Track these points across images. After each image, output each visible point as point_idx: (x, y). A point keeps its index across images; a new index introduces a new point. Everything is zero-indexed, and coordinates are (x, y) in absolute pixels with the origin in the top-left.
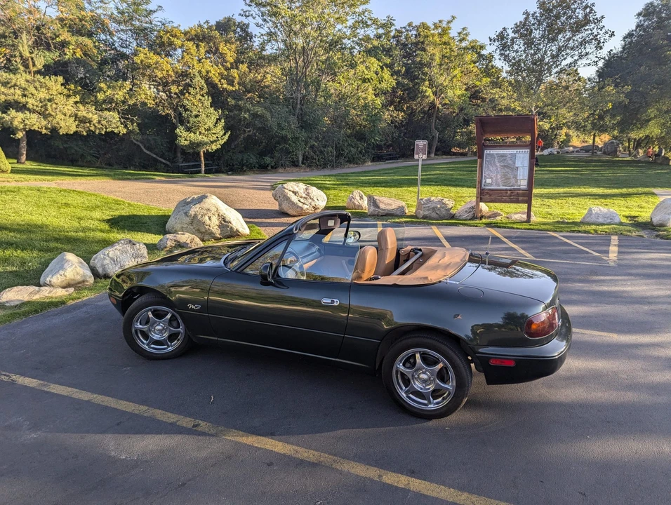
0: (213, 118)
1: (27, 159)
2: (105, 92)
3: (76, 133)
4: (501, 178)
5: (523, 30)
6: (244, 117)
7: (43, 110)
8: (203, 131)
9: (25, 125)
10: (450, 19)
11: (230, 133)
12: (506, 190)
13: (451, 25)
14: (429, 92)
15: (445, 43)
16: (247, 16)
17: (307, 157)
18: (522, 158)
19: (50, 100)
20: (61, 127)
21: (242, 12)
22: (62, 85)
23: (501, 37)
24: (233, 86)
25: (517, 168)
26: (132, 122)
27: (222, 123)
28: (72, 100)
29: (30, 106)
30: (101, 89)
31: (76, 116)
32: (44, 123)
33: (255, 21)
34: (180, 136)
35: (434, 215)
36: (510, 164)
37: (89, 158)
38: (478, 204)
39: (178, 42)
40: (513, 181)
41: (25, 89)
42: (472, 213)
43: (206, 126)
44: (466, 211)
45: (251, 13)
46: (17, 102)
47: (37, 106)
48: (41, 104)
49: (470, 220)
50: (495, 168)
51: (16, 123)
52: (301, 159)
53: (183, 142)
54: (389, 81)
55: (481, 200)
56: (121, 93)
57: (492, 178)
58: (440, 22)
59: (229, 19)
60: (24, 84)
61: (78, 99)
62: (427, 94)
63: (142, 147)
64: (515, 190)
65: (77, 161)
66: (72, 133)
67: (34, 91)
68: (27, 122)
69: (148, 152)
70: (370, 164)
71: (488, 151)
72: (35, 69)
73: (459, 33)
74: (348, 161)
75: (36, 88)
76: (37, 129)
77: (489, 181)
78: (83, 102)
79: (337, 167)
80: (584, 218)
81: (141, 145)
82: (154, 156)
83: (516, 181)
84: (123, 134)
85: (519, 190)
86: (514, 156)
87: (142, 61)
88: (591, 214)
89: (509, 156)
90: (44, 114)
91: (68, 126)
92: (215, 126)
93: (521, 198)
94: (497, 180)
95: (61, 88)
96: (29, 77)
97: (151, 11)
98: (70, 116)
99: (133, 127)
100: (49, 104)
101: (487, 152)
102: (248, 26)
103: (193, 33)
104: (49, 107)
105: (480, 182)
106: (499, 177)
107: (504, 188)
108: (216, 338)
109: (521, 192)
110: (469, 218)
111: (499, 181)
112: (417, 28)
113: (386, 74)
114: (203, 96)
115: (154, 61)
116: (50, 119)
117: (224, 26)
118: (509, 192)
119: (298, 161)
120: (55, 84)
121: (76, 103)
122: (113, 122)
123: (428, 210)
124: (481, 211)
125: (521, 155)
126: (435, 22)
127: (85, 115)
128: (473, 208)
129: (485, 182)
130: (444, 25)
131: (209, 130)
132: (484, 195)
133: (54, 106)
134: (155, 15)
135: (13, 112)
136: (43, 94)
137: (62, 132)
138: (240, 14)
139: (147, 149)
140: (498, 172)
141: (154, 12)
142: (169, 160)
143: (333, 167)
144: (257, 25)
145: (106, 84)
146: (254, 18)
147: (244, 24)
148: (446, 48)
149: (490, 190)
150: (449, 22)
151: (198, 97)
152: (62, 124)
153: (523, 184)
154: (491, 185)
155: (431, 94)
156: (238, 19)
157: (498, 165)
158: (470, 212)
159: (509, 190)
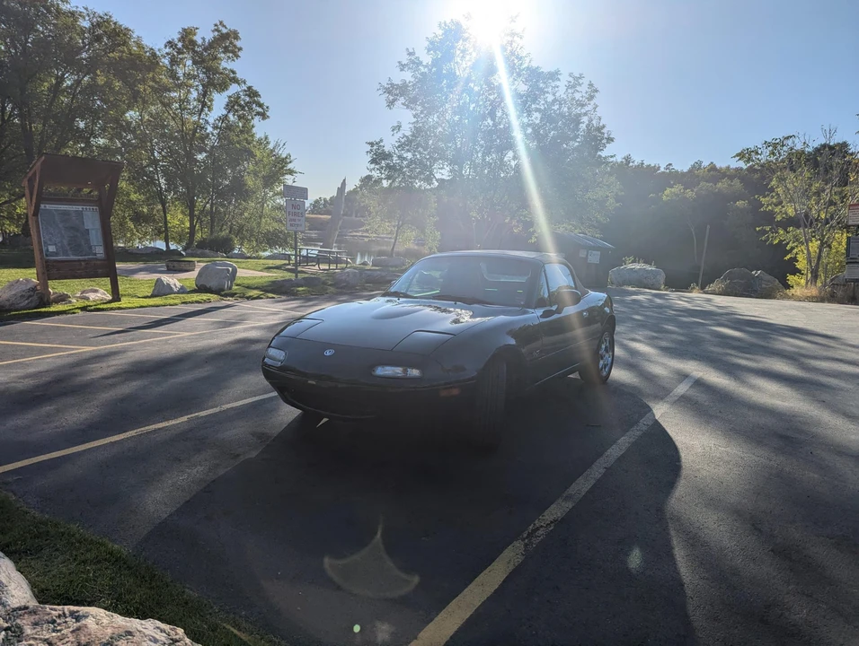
4: (69, 244)
12: (79, 261)
18: (91, 218)
25: (88, 230)
36: (77, 225)
38: (44, 284)
40: (86, 247)
42: (35, 297)
44: (23, 296)
50: (57, 231)
55: (51, 277)
57: (55, 244)
64: (90, 260)
77: (52, 249)
83: (90, 248)
85: (97, 259)
86: (79, 215)
88: (164, 285)
89: (73, 214)
93: (100, 271)
94: (63, 247)
101: (43, 206)
105: (41, 250)
106: (65, 242)
107: (76, 258)
109: (99, 262)
110: (33, 304)
111: (68, 247)
118: (83, 263)
125: (90, 214)
128: (34, 289)
129: (47, 250)
132: (53, 270)
140: (62, 236)
149: (57, 262)
153: (100, 251)
154: (56, 254)
157: (61, 226)
158: (30, 296)
159: (84, 261)
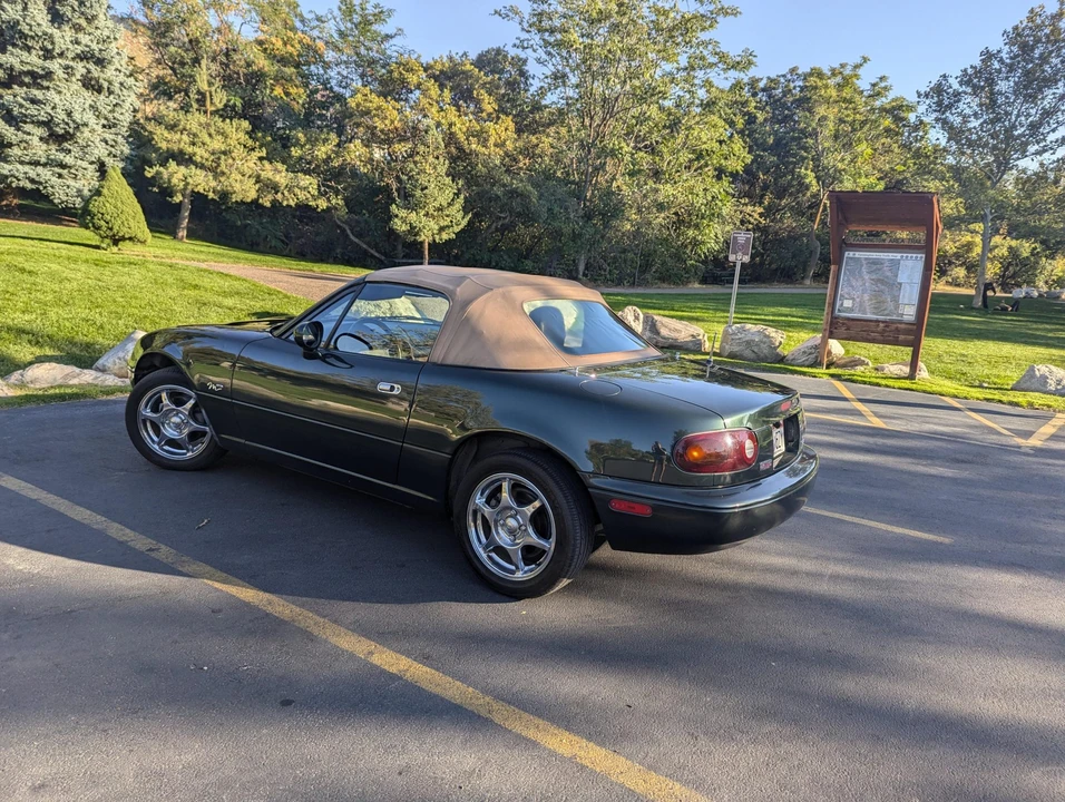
0: (447, 192)
1: (188, 237)
2: (302, 146)
3: (255, 202)
4: (871, 300)
5: (980, 79)
6: (496, 195)
7: (214, 165)
8: (431, 212)
9: (188, 184)
10: (859, 61)
11: (470, 215)
12: (877, 321)
13: (860, 72)
14: (810, 178)
15: (845, 100)
16: (524, 48)
17: (591, 265)
18: (910, 269)
19: (224, 153)
20: (235, 192)
21: (518, 42)
22: (247, 133)
23: (938, 90)
24: (486, 147)
25: (900, 284)
26: (337, 193)
27: (461, 200)
28: (257, 154)
29: (198, 159)
30: (297, 144)
31: (258, 177)
32: (213, 184)
33: (535, 55)
34: (397, 216)
35: (747, 353)
36: (887, 277)
37: (273, 243)
38: (824, 342)
39: (413, 79)
40: (891, 306)
41: (195, 135)
42: (814, 355)
43: (437, 204)
44: (804, 352)
45: (530, 43)
46: (181, 152)
47: (207, 160)
48: (212, 157)
49: (808, 367)
50: (860, 283)
51: (175, 181)
52: (581, 268)
53: (399, 226)
54: (739, 156)
55: (832, 336)
56: (323, 149)
57: (853, 299)
58: (842, 66)
59: (498, 51)
60: (194, 127)
61: (264, 154)
62: (807, 181)
63: (349, 232)
64: (893, 322)
65: (258, 245)
66: (249, 200)
67: (207, 140)
68: (189, 180)
69: (356, 240)
70: (697, 285)
71: (851, 254)
72: (213, 109)
73: (874, 85)
74: (659, 279)
75: (210, 135)
76: (202, 191)
77: (848, 304)
78: (269, 158)
79: (638, 286)
80: (1018, 382)
81: (347, 228)
82: (365, 246)
83: (897, 307)
84: (323, 210)
85: (901, 322)
86: (895, 264)
87: (358, 105)
88: (1033, 376)
89: (887, 264)
90: (215, 171)
91: (245, 190)
92: (449, 204)
93: (902, 337)
94: (861, 303)
95: (243, 137)
96: (203, 119)
97: (387, 36)
98: (250, 177)
99: (338, 201)
100: (223, 157)
101: (848, 254)
102: (525, 61)
103: (439, 67)
104: (222, 162)
105: (833, 304)
106: (866, 297)
107: (874, 317)
108: (243, 441)
109: (903, 326)
110: (807, 363)
111: (867, 304)
112: (806, 77)
113: (738, 145)
114: (437, 158)
115: (375, 105)
116: (222, 179)
117: (490, 61)
118: (881, 325)
119: (577, 270)
120: (238, 131)
121: (261, 159)
122: (306, 189)
123: (739, 344)
124: (830, 353)
125: (910, 263)
126: (834, 66)
127: (271, 177)
128: (816, 347)
129: (842, 305)
130: (848, 71)
131: (440, 209)
132: (839, 327)
133: (230, 161)
134: (392, 42)
135: (172, 165)
136: (217, 144)
137: (234, 198)
138: (515, 45)
139: (357, 237)
140: (864, 291)
141: (392, 37)
142: (385, 254)
143: (633, 285)
144: (538, 61)
145: (305, 136)
146: (535, 51)
147: (520, 60)
148: (846, 108)
149: (849, 319)
150: (857, 67)
151: (431, 159)
152: (237, 187)
153: (909, 313)
154: (852, 310)
155: (814, 182)
156: (512, 52)
157: (867, 277)
158: (810, 354)
159: (883, 322)
